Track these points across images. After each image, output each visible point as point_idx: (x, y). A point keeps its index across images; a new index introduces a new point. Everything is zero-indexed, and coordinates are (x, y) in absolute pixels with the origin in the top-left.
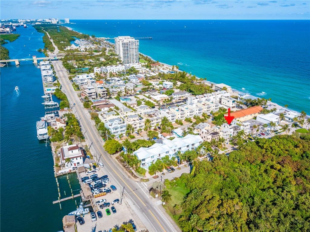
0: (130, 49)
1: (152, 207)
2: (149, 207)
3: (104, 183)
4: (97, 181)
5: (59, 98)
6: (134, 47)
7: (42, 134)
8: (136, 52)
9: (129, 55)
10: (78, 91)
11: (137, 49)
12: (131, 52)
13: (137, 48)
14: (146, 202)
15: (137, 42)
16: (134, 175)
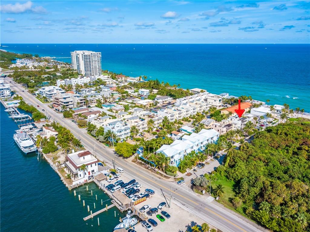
0: (92, 61)
1: (206, 205)
2: (203, 204)
3: (135, 188)
4: (127, 187)
5: (27, 110)
6: (96, 59)
7: (28, 147)
8: (99, 64)
9: (91, 68)
10: (47, 103)
11: (100, 62)
12: (93, 65)
13: (99, 60)
14: (197, 201)
15: (99, 54)
16: (163, 176)
